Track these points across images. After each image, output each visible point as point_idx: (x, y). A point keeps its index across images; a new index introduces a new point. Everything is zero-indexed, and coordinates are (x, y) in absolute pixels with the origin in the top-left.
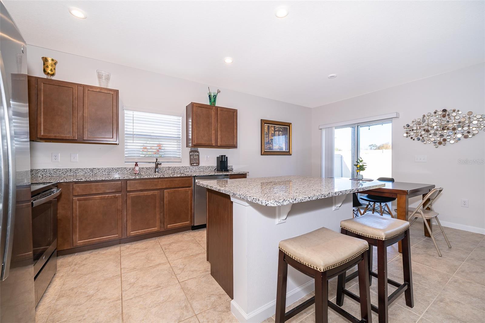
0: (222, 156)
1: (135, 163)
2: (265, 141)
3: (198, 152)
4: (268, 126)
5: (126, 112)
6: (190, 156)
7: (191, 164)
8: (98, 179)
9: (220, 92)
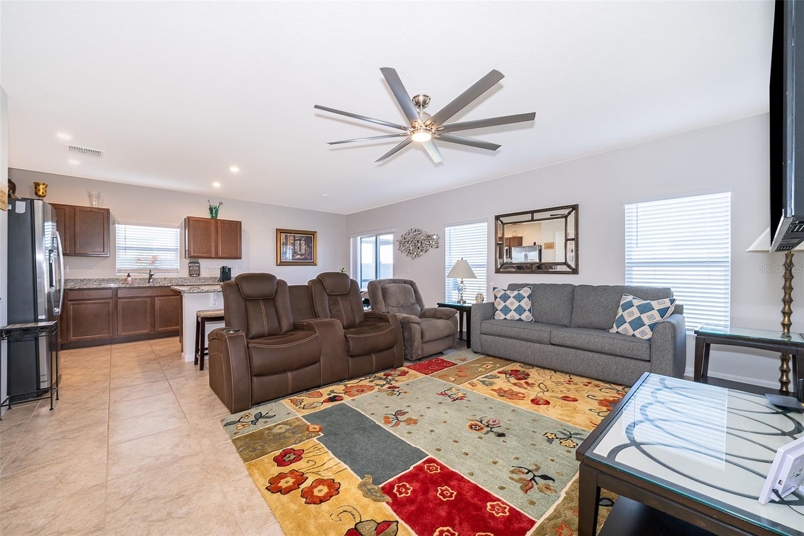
0: (224, 267)
1: (127, 274)
2: (282, 251)
3: (198, 263)
4: (286, 236)
5: (117, 226)
6: (190, 267)
7: (190, 275)
8: (90, 287)
9: (222, 204)
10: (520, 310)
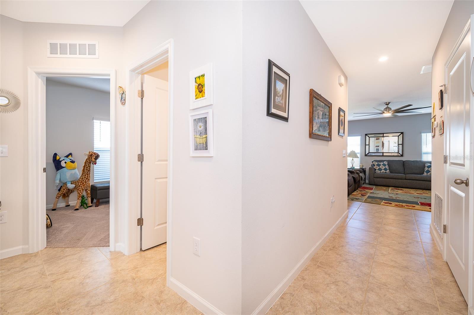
10: (385, 169)
